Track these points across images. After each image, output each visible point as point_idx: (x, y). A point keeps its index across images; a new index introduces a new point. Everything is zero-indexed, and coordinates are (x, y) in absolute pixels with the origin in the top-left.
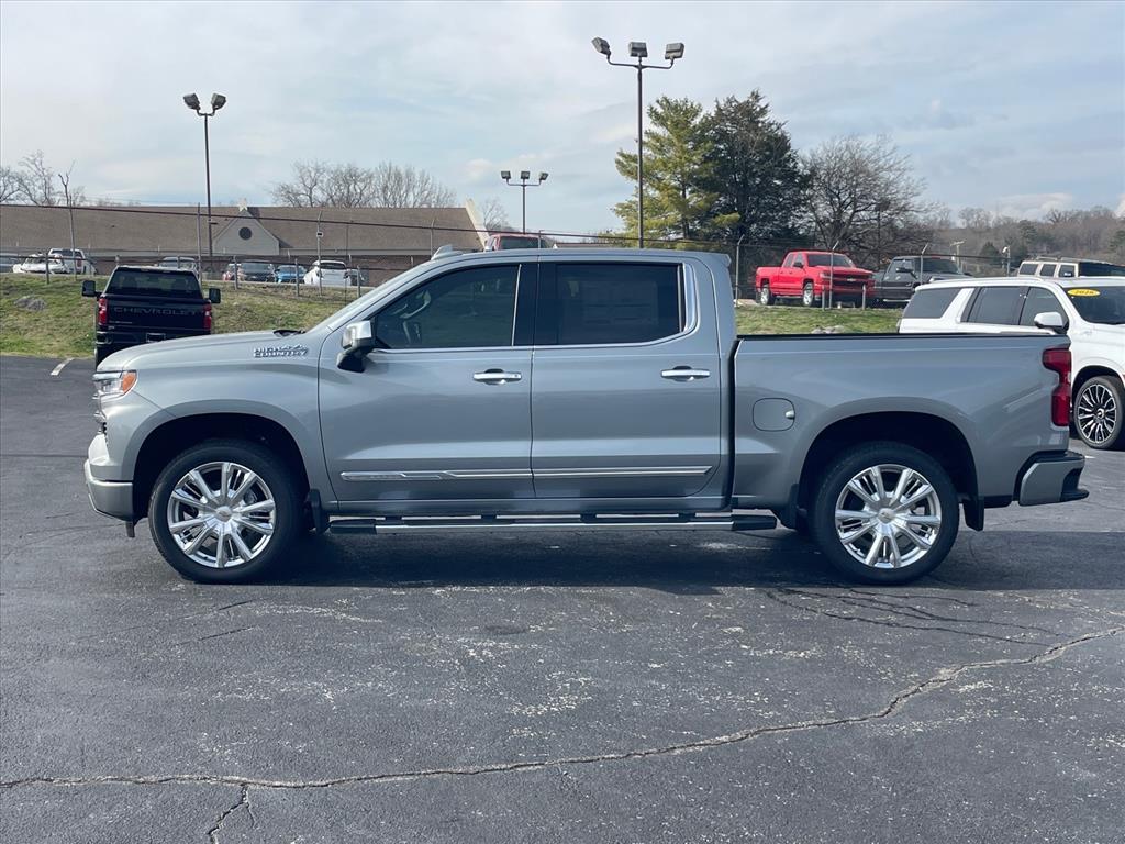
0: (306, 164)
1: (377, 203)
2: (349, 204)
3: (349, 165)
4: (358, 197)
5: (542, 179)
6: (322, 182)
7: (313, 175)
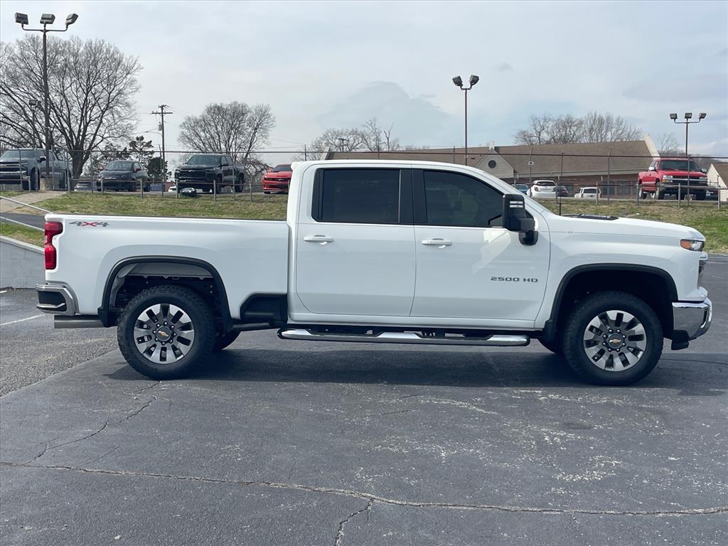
0: (537, 117)
1: (585, 140)
2: (565, 142)
3: (568, 115)
4: (571, 136)
5: (701, 118)
6: (548, 127)
7: (542, 124)
